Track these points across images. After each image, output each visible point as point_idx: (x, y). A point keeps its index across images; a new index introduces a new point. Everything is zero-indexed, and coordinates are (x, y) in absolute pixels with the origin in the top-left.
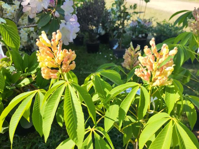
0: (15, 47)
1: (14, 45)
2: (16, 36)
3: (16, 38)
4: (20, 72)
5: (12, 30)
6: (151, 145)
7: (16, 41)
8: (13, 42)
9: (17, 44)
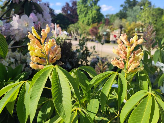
0: (3, 54)
1: (2, 52)
2: (5, 45)
3: (5, 47)
4: (5, 81)
5: (3, 41)
6: (132, 114)
7: (5, 49)
8: (2, 50)
9: (5, 52)
